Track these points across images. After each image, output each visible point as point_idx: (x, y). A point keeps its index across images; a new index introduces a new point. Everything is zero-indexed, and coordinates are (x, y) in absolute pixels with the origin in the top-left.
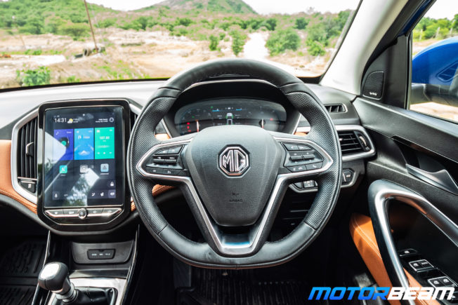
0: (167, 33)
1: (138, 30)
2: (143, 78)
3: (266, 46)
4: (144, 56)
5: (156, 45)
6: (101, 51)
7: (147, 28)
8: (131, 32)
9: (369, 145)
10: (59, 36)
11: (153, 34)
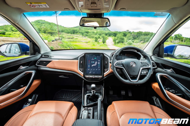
0: (81, 35)
1: (72, 34)
2: (74, 49)
3: (113, 41)
4: (73, 42)
5: (77, 39)
6: (61, 40)
7: (75, 33)
8: (70, 34)
9: (155, 65)
10: (46, 34)
11: (77, 35)
